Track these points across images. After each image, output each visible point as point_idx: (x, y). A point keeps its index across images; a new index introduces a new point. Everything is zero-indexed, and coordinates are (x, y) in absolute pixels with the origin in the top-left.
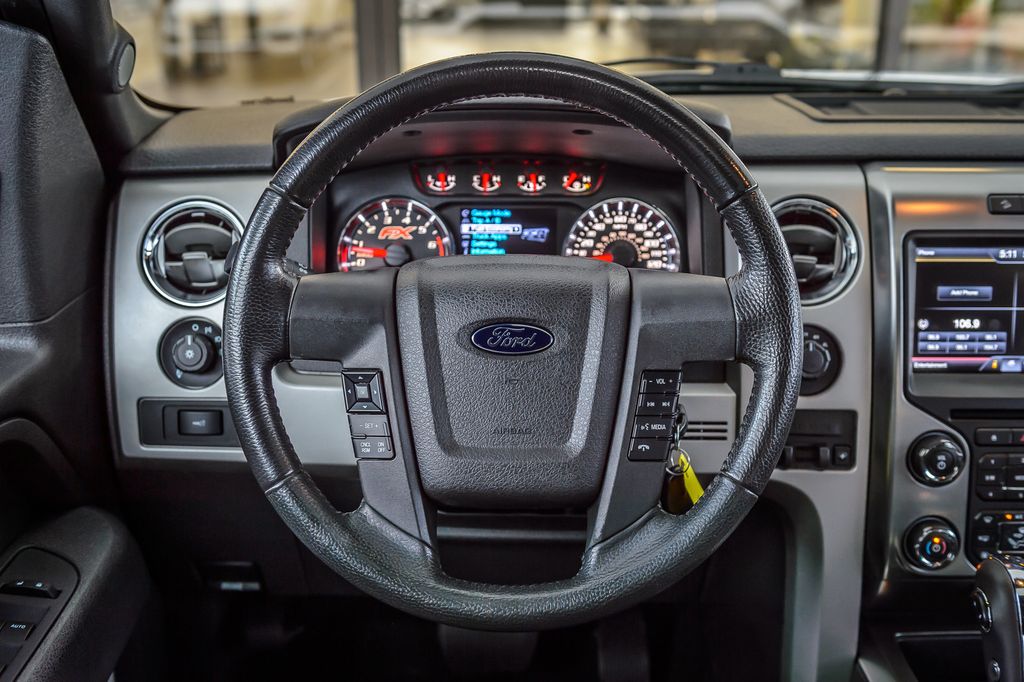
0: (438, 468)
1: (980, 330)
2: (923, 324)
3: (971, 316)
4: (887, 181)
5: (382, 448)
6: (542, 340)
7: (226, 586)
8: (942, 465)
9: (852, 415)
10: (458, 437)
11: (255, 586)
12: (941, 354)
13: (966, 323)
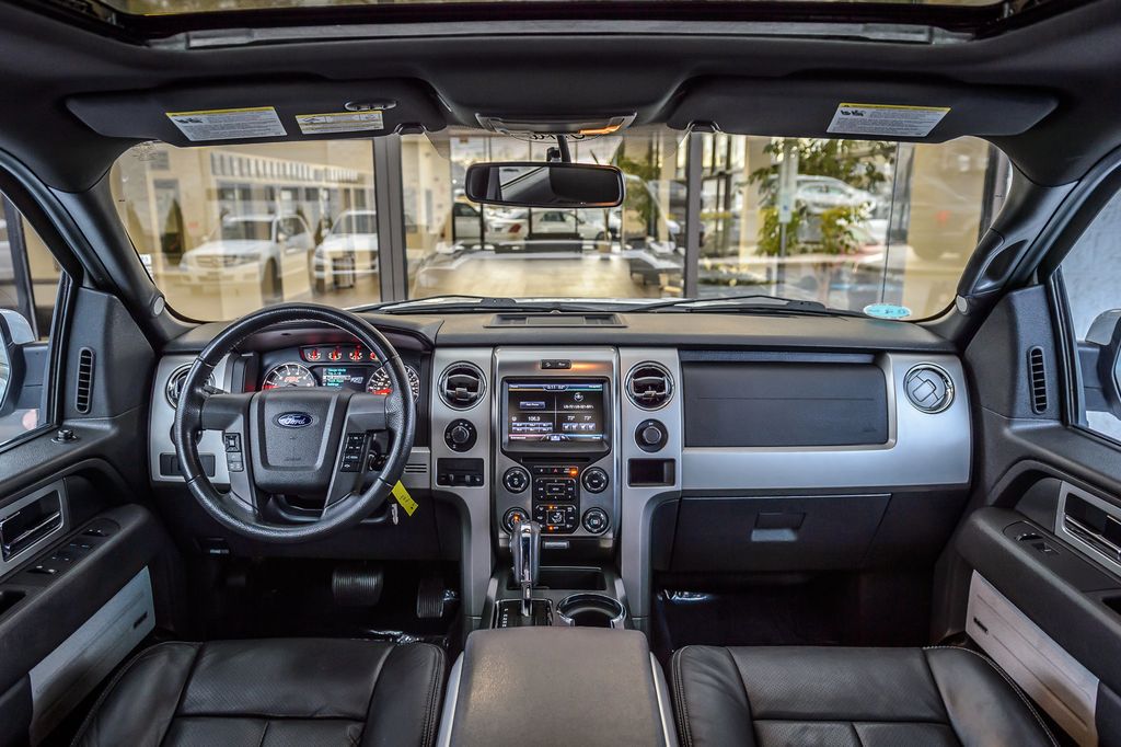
0: (262, 475)
1: (541, 421)
2: (513, 419)
3: (536, 415)
5: (238, 466)
6: (308, 420)
7: (212, 551)
8: (516, 483)
9: (481, 461)
10: (271, 462)
11: (227, 551)
12: (523, 432)
13: (534, 418)
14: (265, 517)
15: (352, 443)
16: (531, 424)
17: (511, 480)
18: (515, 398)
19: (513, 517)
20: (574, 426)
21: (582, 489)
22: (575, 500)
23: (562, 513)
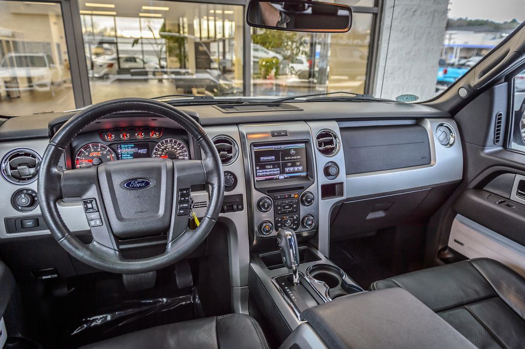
0: (117, 226)
1: (273, 168)
2: (258, 168)
3: (270, 165)
4: (244, 129)
5: (98, 222)
6: (147, 184)
7: (44, 278)
8: (266, 206)
9: (241, 195)
10: (123, 216)
11: (56, 276)
12: (263, 176)
13: (269, 167)
14: (125, 255)
15: (182, 195)
16: (268, 170)
17: (263, 205)
18: (258, 155)
19: (265, 226)
20: (292, 169)
21: (301, 205)
22: (297, 210)
23: (291, 220)
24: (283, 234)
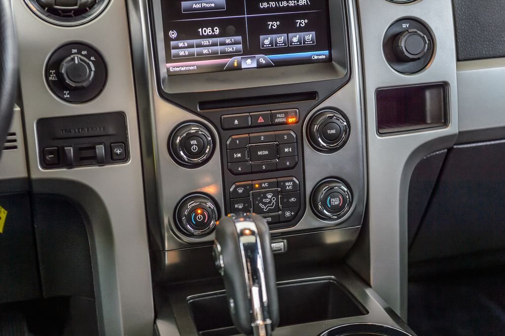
1: (221, 35)
2: (173, 34)
3: (212, 24)
8: (195, 149)
9: (120, 117)
12: (190, 58)
13: (208, 31)
16: (205, 42)
17: (185, 145)
19: (194, 210)
20: (281, 39)
21: (308, 150)
22: (298, 165)
23: (276, 194)
24: (229, 229)
